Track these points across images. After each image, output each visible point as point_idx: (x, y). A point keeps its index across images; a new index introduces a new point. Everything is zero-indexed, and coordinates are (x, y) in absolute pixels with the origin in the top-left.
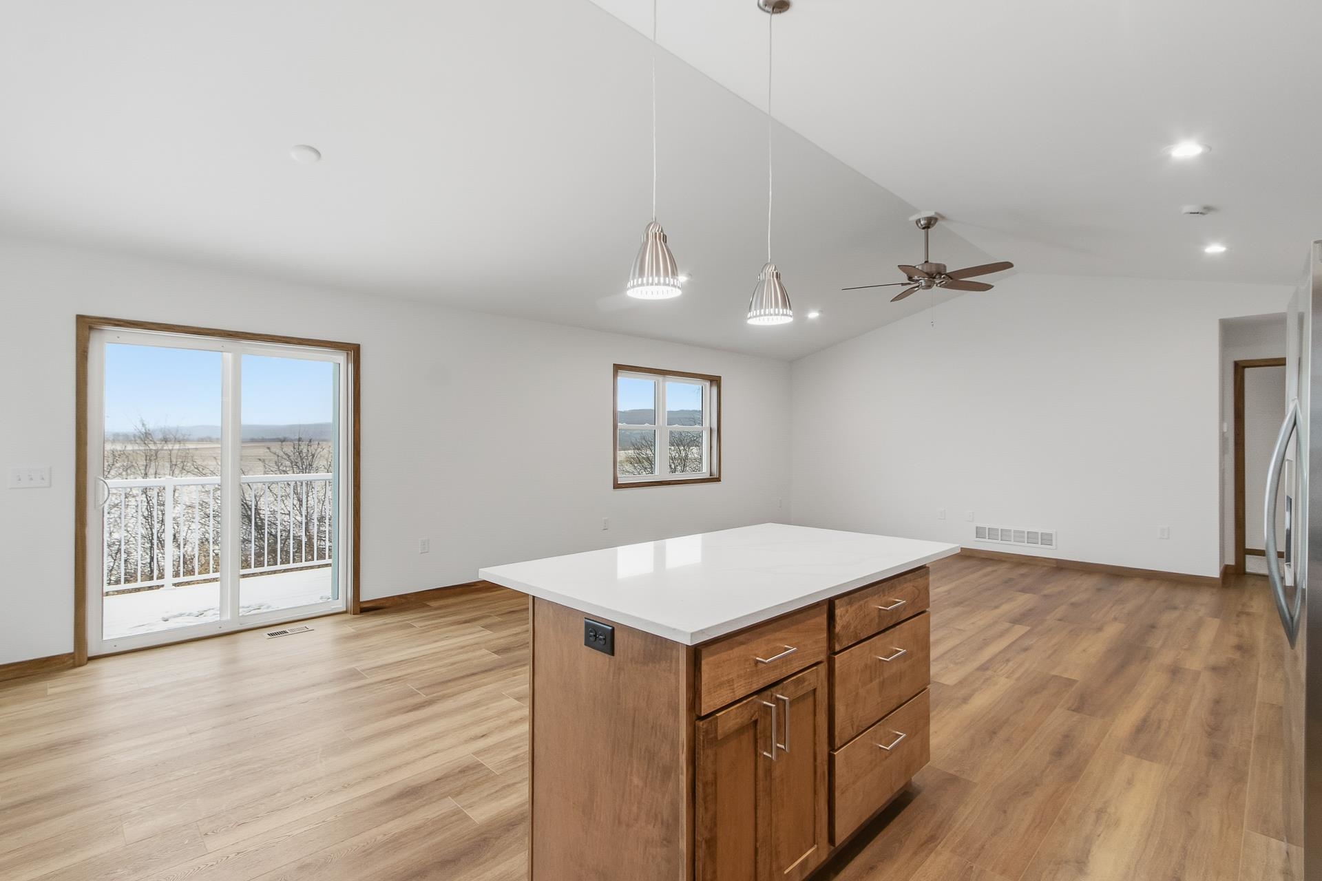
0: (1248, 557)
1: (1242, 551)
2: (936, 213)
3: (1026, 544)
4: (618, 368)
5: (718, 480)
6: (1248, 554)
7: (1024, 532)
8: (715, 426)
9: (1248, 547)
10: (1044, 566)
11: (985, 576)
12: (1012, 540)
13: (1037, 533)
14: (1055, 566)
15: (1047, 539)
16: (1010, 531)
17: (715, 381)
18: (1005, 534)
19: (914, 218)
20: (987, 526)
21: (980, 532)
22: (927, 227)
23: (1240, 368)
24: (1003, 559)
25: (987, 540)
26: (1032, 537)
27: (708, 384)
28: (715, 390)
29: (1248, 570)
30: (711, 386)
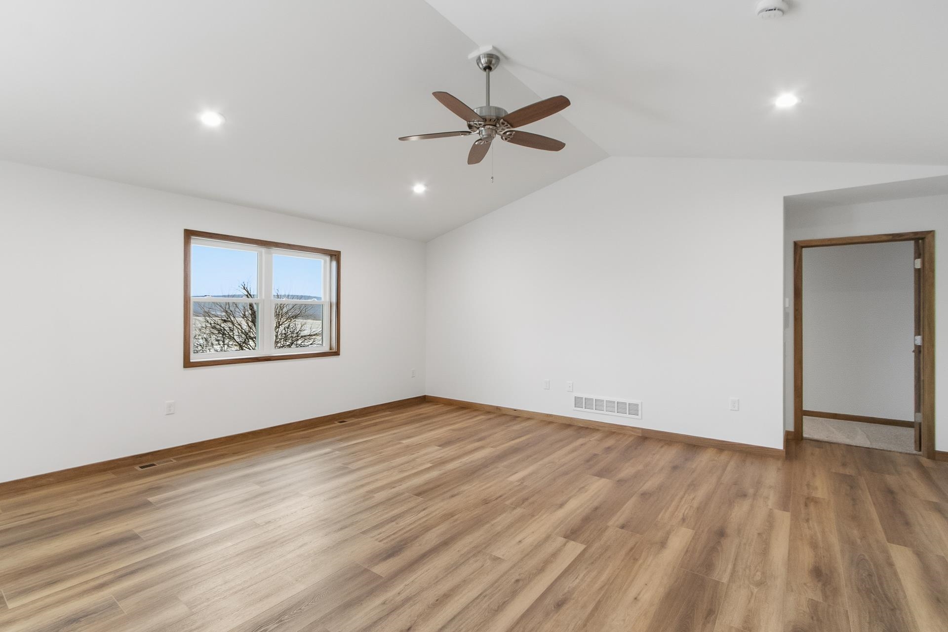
0: (806, 420)
1: (800, 413)
2: (494, 48)
3: (616, 414)
4: (189, 234)
5: (337, 353)
6: (805, 415)
7: (614, 402)
8: (334, 300)
9: (804, 408)
10: (631, 436)
11: (573, 451)
12: (605, 410)
13: (625, 404)
14: (641, 435)
15: (634, 409)
16: (603, 401)
17: (335, 256)
18: (599, 404)
19: (474, 55)
20: (584, 396)
21: (578, 402)
22: (488, 68)
23: (798, 248)
24: (597, 428)
25: (583, 409)
26: (621, 407)
27: (328, 258)
28: (334, 264)
29: (805, 435)
30: (331, 260)
